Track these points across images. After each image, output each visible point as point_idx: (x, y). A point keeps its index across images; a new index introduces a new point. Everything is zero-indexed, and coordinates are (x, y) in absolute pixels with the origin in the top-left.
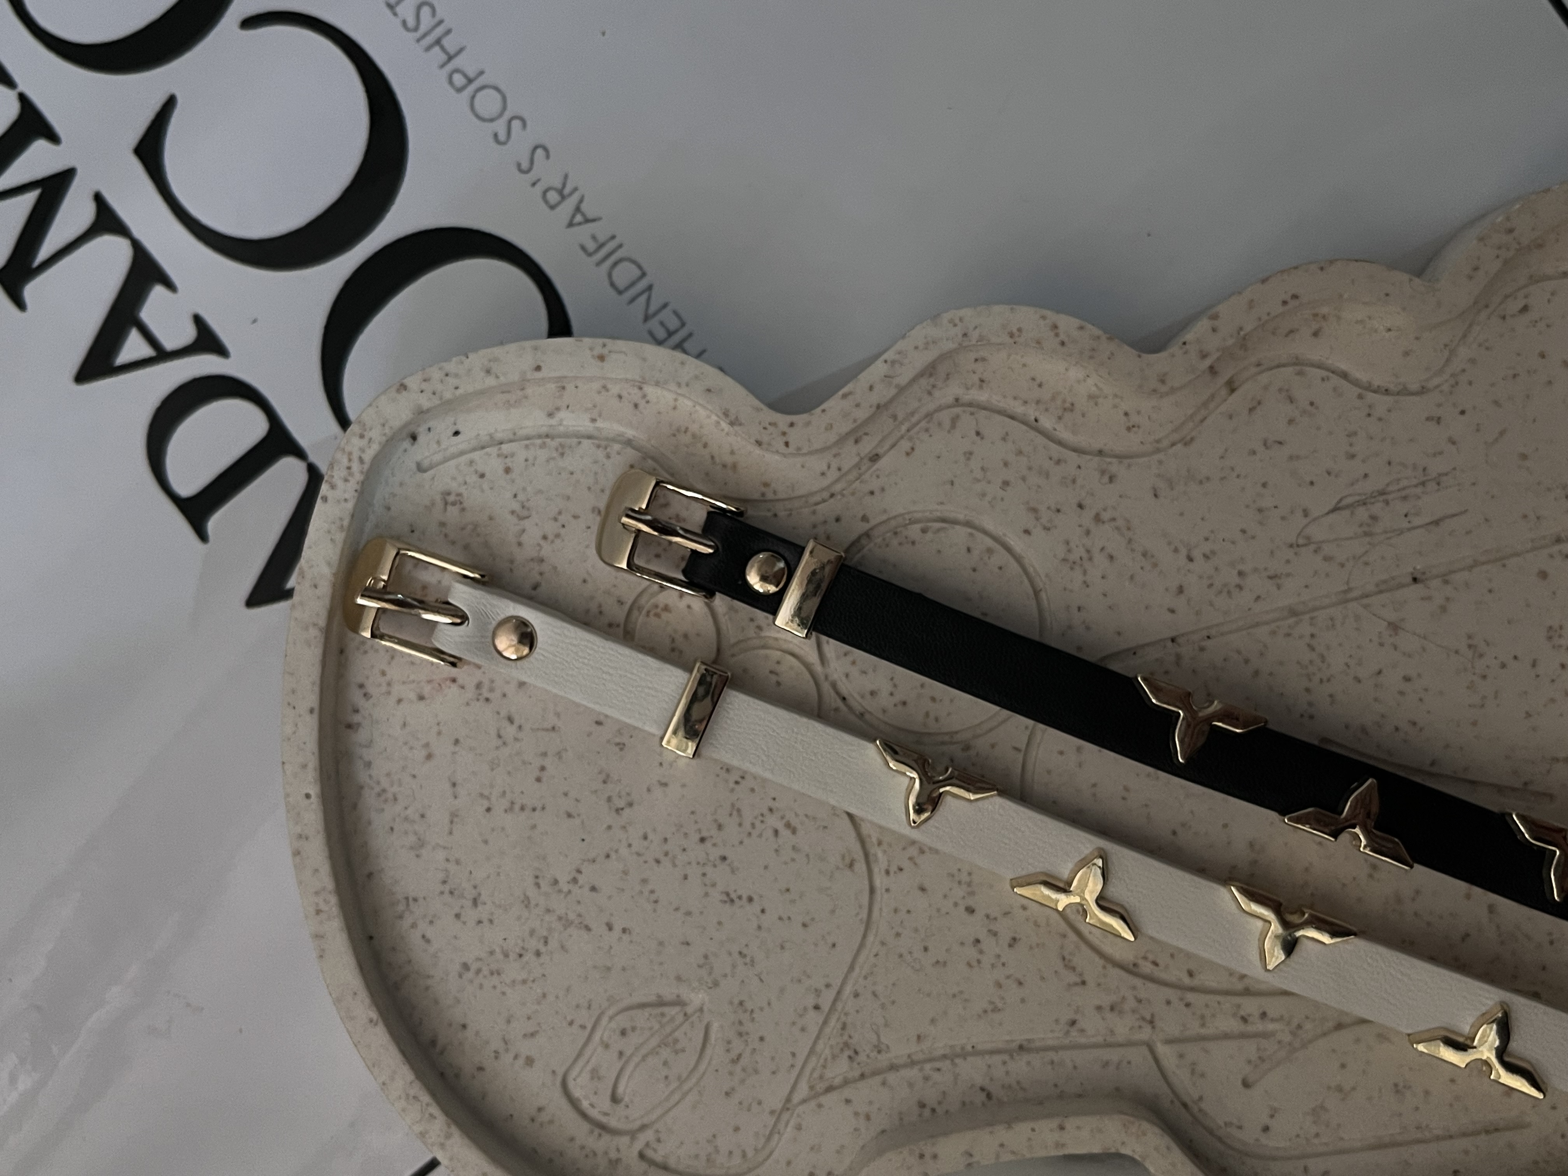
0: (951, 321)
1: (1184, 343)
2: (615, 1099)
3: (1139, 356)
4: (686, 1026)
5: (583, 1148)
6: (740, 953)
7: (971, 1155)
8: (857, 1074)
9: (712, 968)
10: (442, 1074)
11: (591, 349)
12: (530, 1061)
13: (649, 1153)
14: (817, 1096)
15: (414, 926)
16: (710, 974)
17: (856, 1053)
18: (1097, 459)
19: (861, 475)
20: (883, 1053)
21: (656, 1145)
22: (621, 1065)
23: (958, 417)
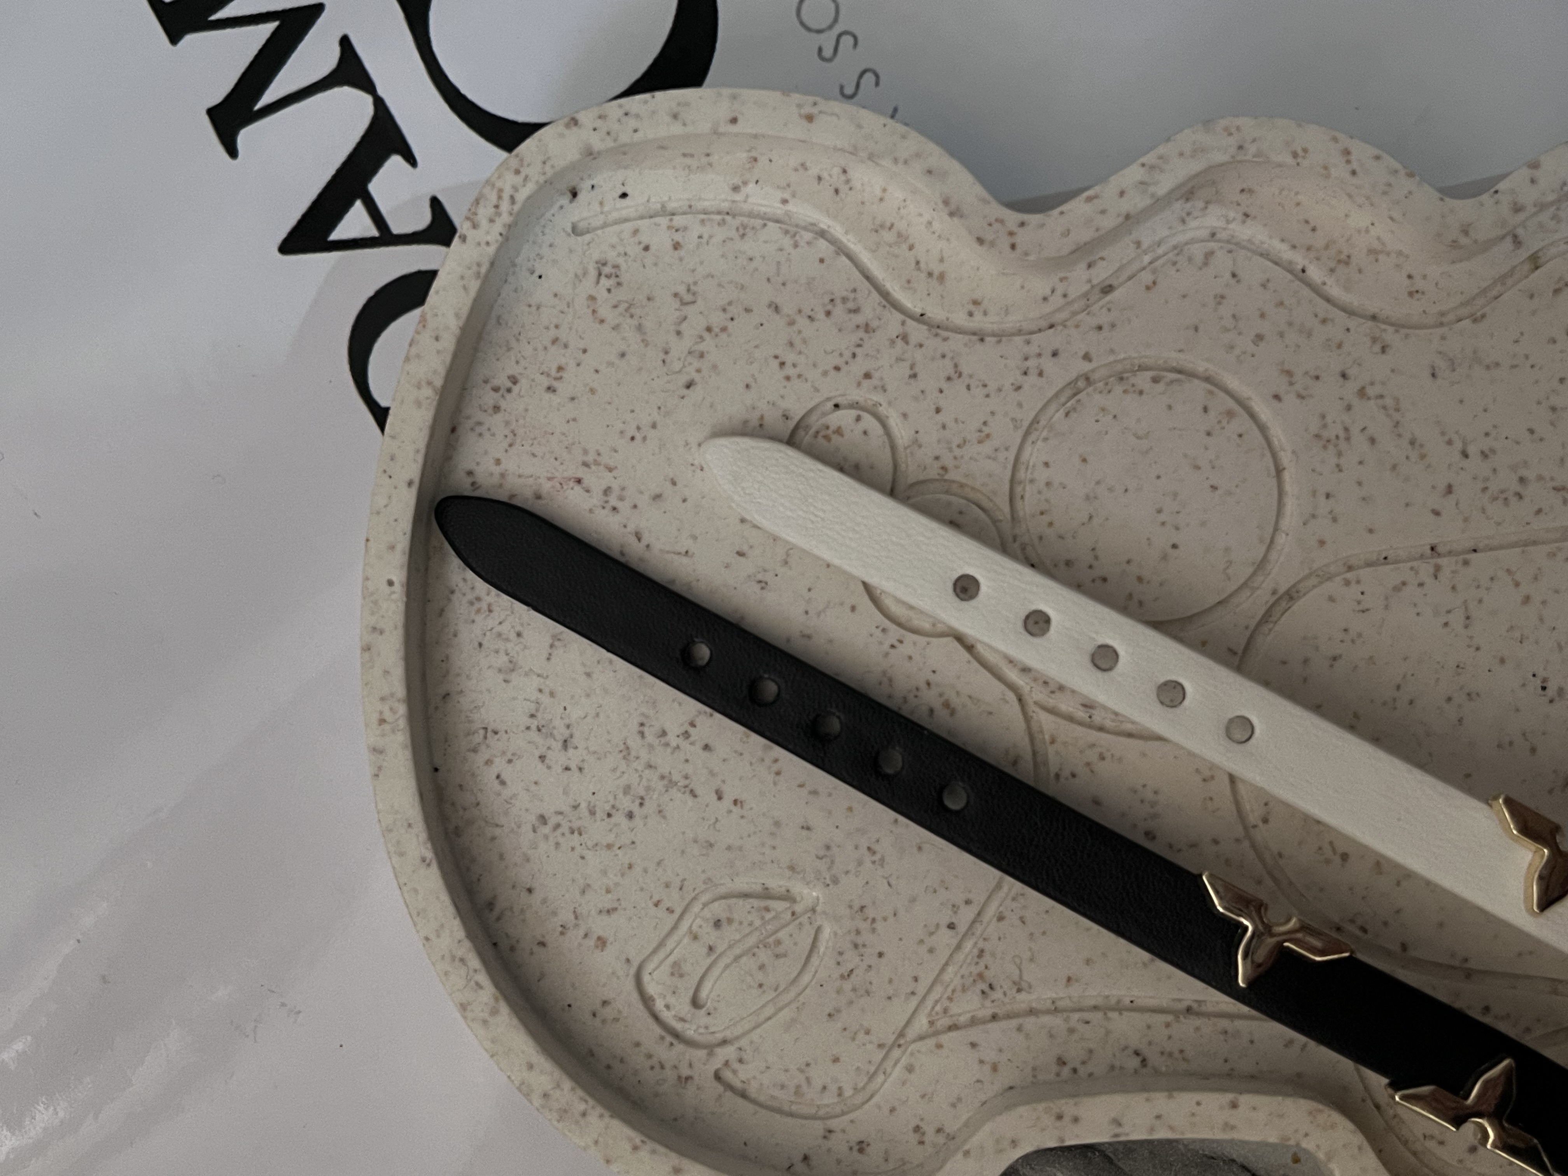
0: (1226, 129)
1: (1496, 192)
2: (696, 1003)
3: (1442, 199)
4: (791, 928)
5: (649, 1056)
6: (869, 849)
7: (1120, 1125)
8: (988, 1012)
9: (832, 862)
10: (495, 944)
11: (799, 106)
12: (602, 942)
13: (727, 1075)
14: (936, 1033)
15: (489, 762)
16: (829, 869)
17: (991, 987)
18: (1370, 323)
19: (1088, 306)
20: (1024, 993)
21: (736, 1065)
22: (709, 961)
23: (1212, 253)
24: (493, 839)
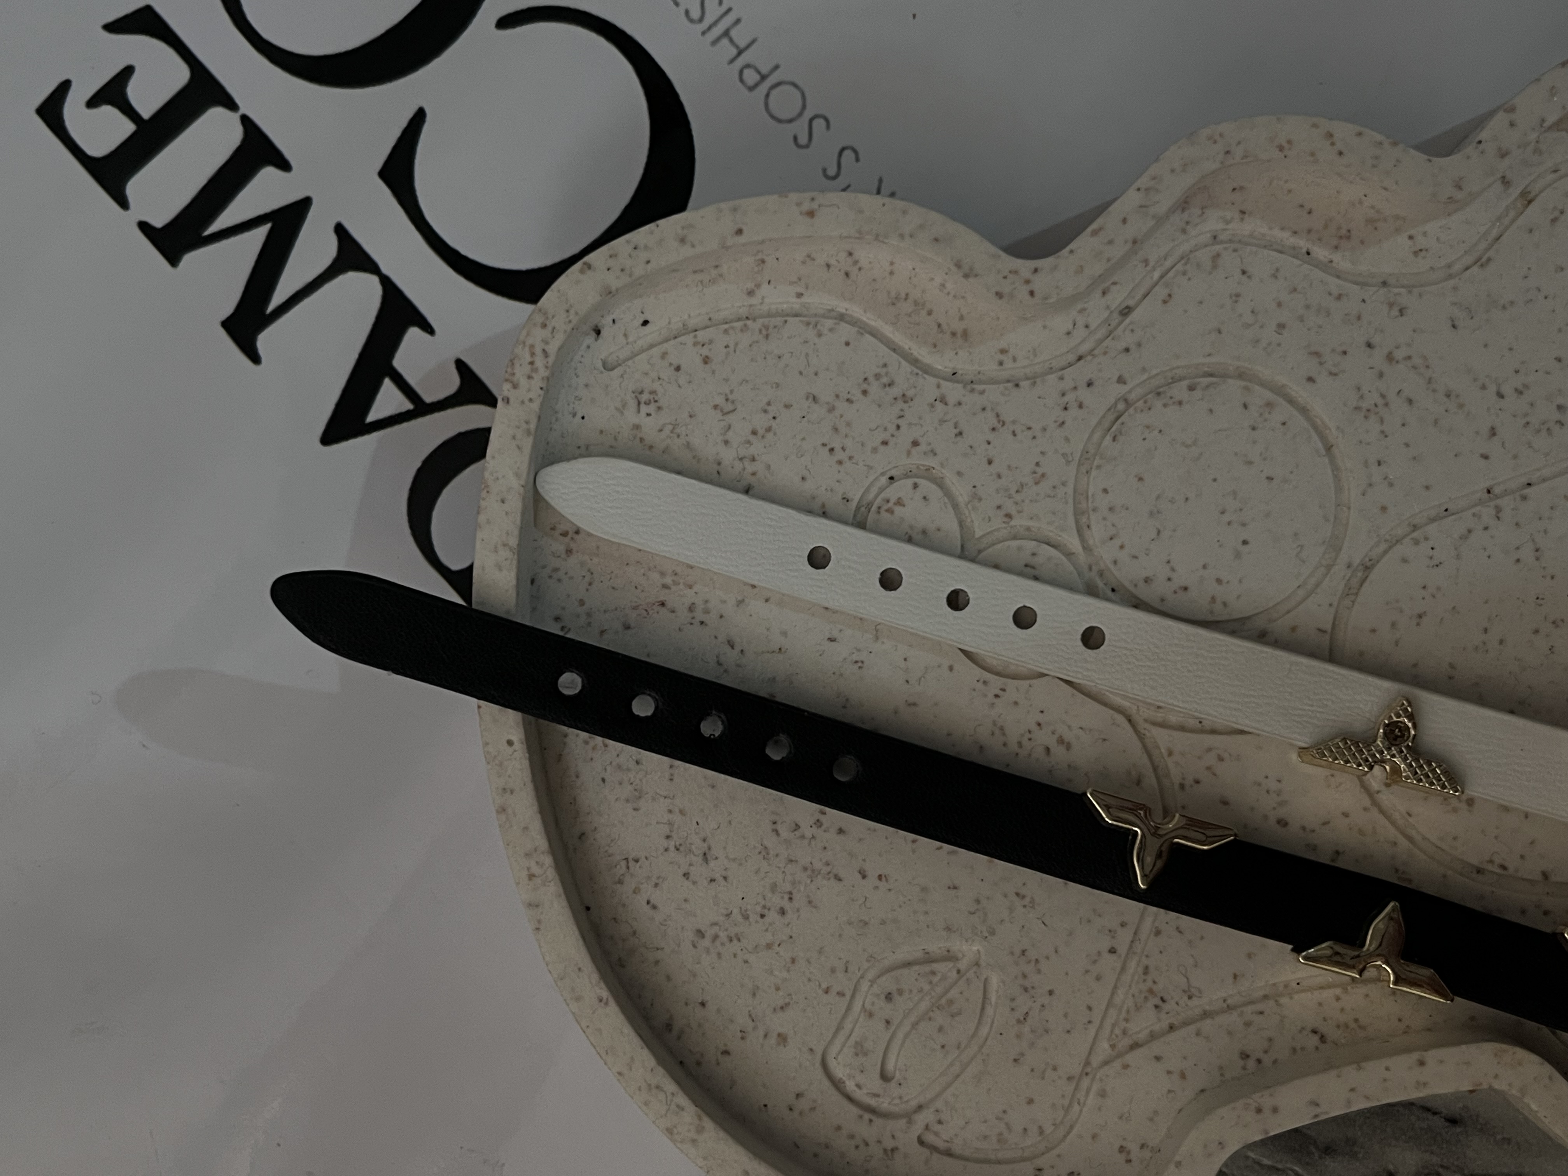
0: (1210, 138)
1: (1480, 142)
2: (885, 1077)
3: (1430, 161)
4: (959, 986)
5: (852, 1137)
6: (1017, 894)
7: (1317, 1105)
8: (1165, 1025)
9: (986, 914)
10: (683, 1063)
11: (798, 204)
12: (782, 1039)
13: (930, 1138)
14: (1120, 1055)
15: (636, 891)
16: (984, 921)
17: (1163, 1000)
18: (1383, 291)
19: (1111, 332)
20: (1194, 999)
21: (937, 1128)
22: (889, 1035)
23: (1218, 255)
24: (657, 962)
